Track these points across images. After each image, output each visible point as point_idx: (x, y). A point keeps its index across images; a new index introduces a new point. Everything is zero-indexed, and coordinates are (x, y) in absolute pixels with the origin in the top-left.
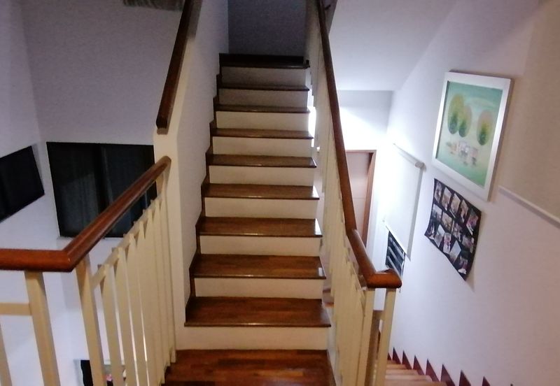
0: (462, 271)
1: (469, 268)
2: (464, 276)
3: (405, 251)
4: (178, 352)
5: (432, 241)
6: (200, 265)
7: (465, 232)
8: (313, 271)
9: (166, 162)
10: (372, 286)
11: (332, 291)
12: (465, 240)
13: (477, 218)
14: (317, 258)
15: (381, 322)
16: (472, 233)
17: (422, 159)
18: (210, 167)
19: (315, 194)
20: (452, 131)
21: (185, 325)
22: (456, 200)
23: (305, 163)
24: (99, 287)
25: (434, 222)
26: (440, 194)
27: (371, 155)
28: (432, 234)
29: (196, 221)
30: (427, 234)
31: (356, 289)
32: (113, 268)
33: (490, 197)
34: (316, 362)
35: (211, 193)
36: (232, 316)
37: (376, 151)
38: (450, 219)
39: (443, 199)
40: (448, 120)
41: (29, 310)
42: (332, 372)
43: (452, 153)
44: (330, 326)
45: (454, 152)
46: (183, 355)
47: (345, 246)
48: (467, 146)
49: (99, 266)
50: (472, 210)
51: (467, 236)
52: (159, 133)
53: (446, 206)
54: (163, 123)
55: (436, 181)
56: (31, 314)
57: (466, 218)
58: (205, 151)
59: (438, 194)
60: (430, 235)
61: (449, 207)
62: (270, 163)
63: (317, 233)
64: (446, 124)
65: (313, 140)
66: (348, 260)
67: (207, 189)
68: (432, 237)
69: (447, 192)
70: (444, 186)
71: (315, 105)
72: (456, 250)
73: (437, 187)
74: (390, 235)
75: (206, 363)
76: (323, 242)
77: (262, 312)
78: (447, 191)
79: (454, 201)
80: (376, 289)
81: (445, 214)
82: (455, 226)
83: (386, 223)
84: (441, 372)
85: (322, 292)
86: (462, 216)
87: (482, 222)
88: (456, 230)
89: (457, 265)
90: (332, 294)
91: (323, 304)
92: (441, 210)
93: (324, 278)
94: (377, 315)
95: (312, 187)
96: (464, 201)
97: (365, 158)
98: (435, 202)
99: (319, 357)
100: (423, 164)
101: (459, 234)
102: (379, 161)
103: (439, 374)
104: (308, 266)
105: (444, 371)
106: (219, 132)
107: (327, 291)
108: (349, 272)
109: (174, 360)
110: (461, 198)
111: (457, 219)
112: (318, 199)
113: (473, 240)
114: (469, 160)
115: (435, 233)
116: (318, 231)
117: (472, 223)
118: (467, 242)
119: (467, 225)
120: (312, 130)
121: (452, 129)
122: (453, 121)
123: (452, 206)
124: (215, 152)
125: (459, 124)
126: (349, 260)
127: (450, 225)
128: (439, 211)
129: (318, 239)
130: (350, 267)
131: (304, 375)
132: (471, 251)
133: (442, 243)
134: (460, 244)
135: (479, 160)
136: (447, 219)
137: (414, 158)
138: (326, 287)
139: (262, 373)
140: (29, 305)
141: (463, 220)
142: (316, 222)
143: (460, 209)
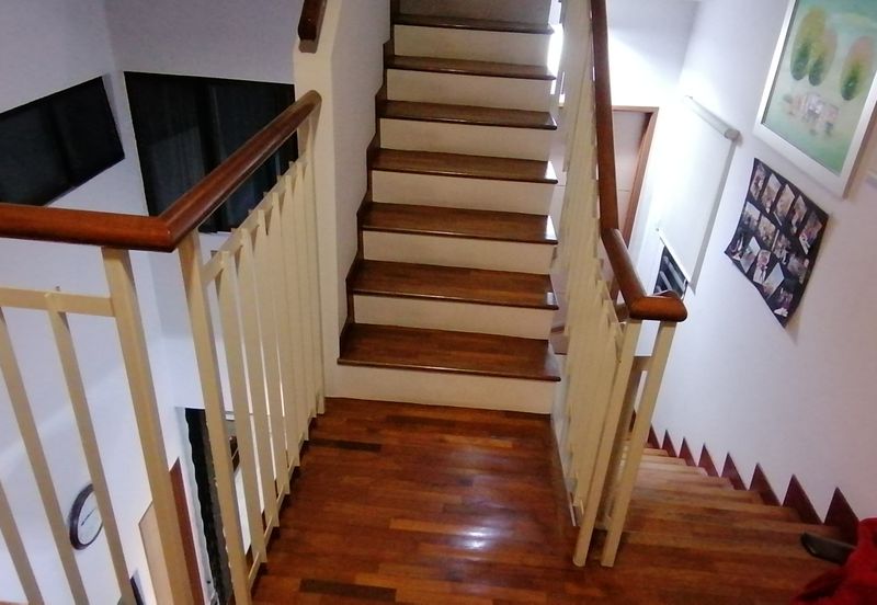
0: (782, 311)
1: (793, 308)
2: (783, 320)
3: (689, 278)
4: (328, 400)
5: (737, 263)
6: (361, 276)
7: (795, 249)
8: (538, 296)
9: (313, 100)
10: (638, 316)
11: (566, 329)
12: (794, 262)
13: (820, 226)
14: (547, 277)
15: (644, 374)
16: (806, 251)
17: (736, 124)
18: (382, 120)
19: (550, 174)
20: (797, 74)
21: (339, 363)
22: (788, 195)
23: (537, 120)
24: (213, 283)
25: (745, 232)
26: (760, 184)
27: (648, 116)
28: (737, 252)
29: (358, 206)
30: (730, 252)
31: (609, 322)
32: (233, 258)
33: (848, 191)
34: (534, 431)
35: (383, 165)
36: (409, 355)
37: (658, 108)
38: (773, 227)
39: (766, 193)
40: (793, 55)
41: (111, 307)
42: (557, 445)
43: (791, 113)
44: (559, 380)
45: (794, 112)
46: (334, 404)
47: (595, 256)
48: (819, 102)
49: (213, 253)
50: (813, 213)
51: (797, 256)
52: (303, 49)
53: (769, 205)
54: (309, 32)
55: (757, 162)
56: (114, 315)
57: (801, 226)
58: (374, 94)
59: (757, 184)
60: (734, 254)
61: (774, 206)
62: (479, 119)
63: (548, 238)
64: (787, 63)
65: (554, 83)
66: (598, 278)
67: (376, 157)
68: (737, 257)
69: (773, 183)
70: (769, 172)
71: (563, 19)
72: (776, 278)
73: (758, 173)
74: (666, 252)
75: (369, 419)
76: (558, 252)
77: (454, 353)
78: (773, 180)
79: (783, 198)
80: (644, 321)
81: (765, 220)
82: (779, 239)
83: (661, 233)
84: (723, 465)
85: (549, 329)
86: (794, 222)
87: (827, 231)
88: (780, 245)
89: (772, 301)
90: (566, 333)
91: (551, 349)
92: (759, 212)
93: (555, 308)
94: (639, 363)
95: (546, 162)
96: (800, 197)
97: (638, 121)
98: (749, 198)
99: (538, 423)
100: (738, 134)
101: (785, 252)
102: (660, 126)
103: (720, 467)
104: (530, 289)
105: (729, 463)
106: (398, 62)
107: (559, 329)
108: (598, 298)
109: (322, 411)
110: (796, 192)
111: (784, 227)
112: (555, 182)
113: (807, 262)
114: (820, 127)
115: (743, 250)
116: (551, 233)
117: (809, 234)
118: (796, 267)
119: (801, 238)
120: (553, 64)
121: (798, 70)
122: (802, 55)
123: (779, 205)
124: (391, 95)
125: (811, 62)
126: (601, 279)
127: (770, 238)
128: (754, 213)
129: (550, 248)
130: (601, 291)
131: (514, 447)
132: (801, 282)
133: (754, 266)
134: (784, 268)
135: (838, 128)
136: (766, 227)
137: (724, 124)
138: (558, 324)
139: (450, 438)
140: (111, 300)
141: (795, 230)
142: (549, 220)
143: (792, 211)
